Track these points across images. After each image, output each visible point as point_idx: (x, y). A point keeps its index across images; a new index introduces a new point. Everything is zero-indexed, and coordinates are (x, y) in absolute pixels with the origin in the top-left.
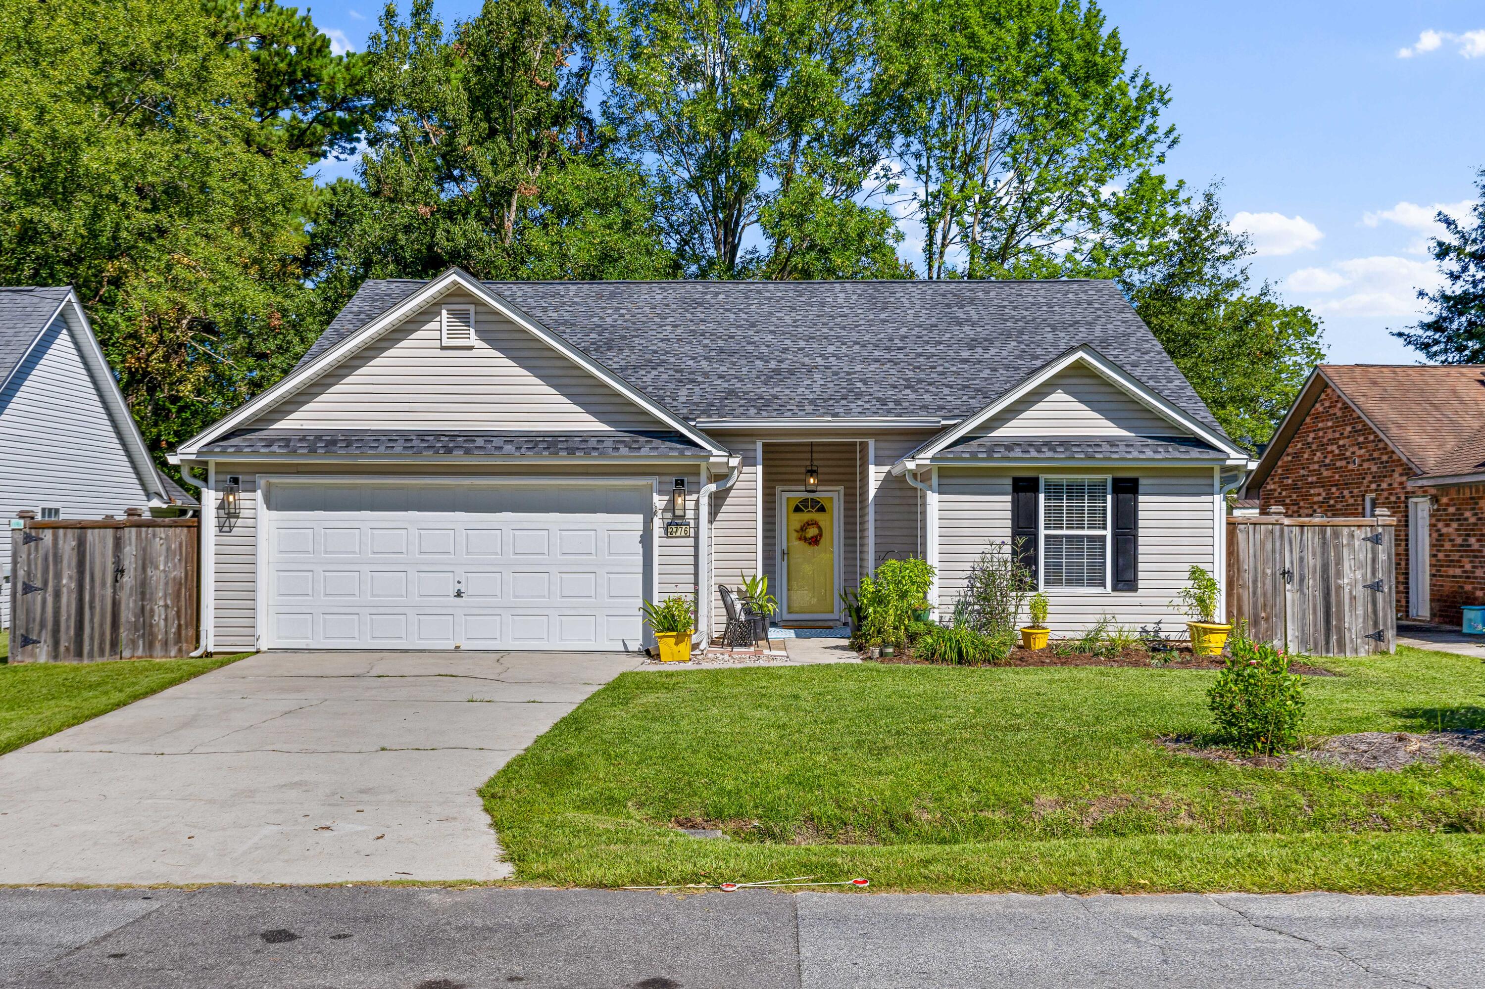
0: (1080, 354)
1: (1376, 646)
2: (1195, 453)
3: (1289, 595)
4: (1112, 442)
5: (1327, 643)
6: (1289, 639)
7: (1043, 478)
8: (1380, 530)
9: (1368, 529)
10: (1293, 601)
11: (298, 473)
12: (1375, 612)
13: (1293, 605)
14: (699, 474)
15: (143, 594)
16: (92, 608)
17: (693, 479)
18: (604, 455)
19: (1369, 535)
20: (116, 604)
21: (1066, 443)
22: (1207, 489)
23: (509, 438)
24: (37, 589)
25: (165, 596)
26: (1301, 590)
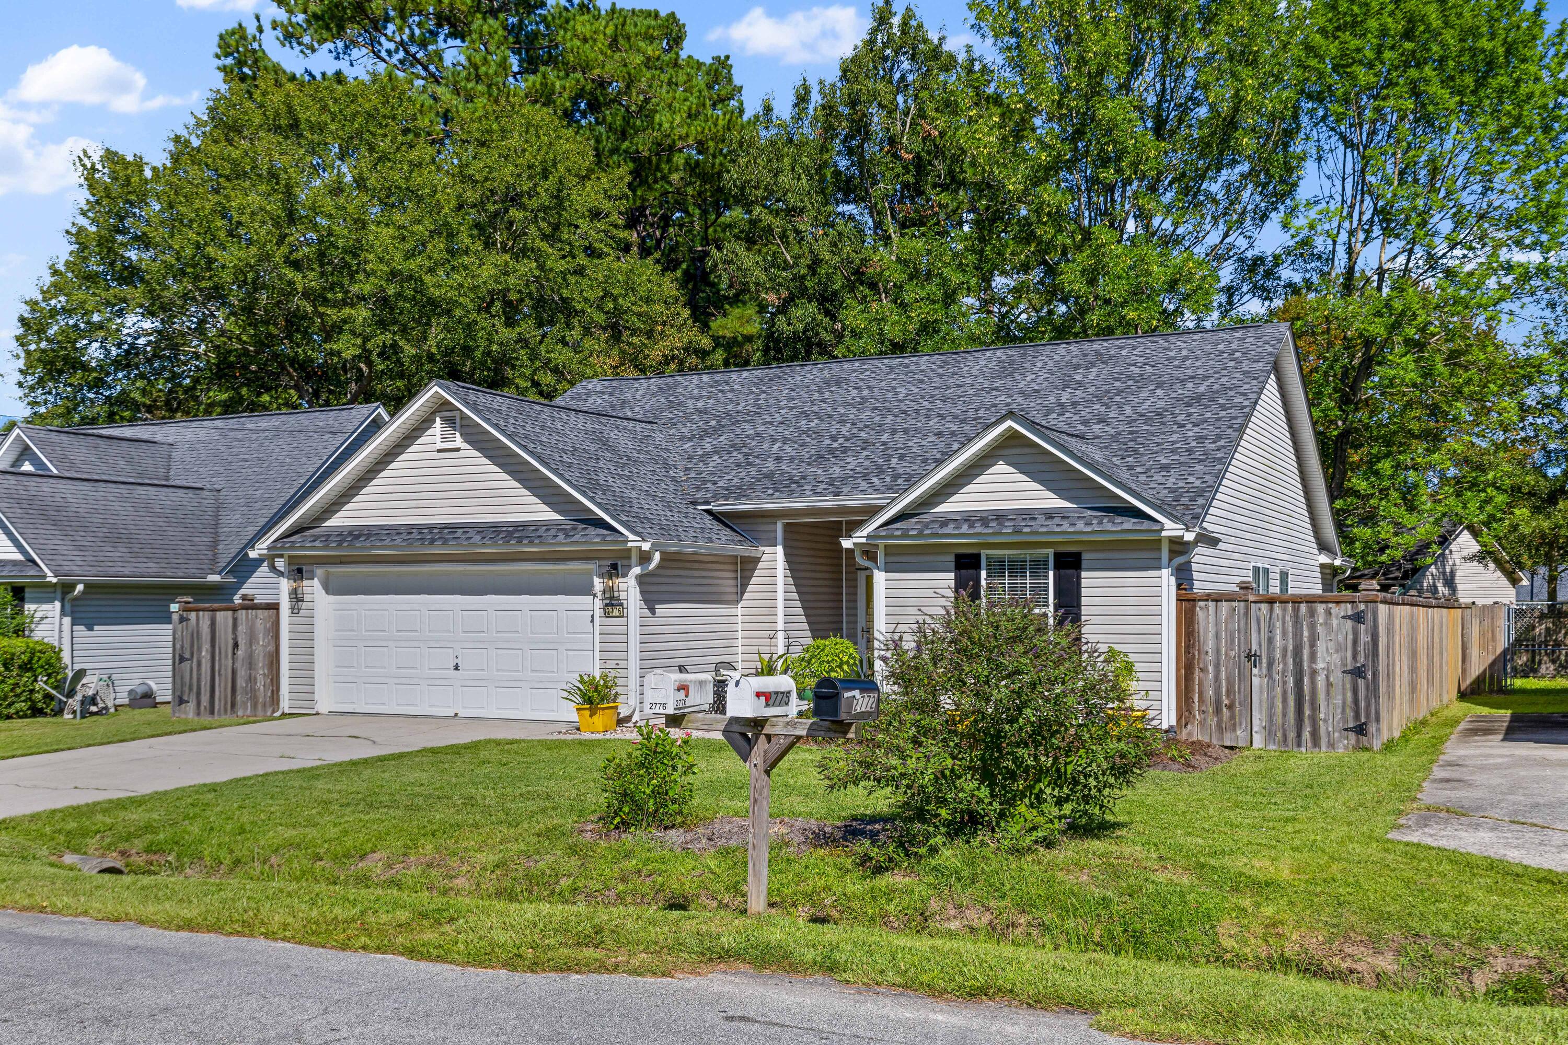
0: (1009, 423)
1: (1358, 741)
2: (1129, 524)
3: (1256, 681)
4: (1048, 514)
5: (1299, 735)
6: (1254, 729)
7: (984, 553)
8: (1362, 607)
9: (1349, 606)
10: (1261, 687)
11: (341, 563)
12: (1356, 701)
13: (1261, 692)
14: (630, 558)
15: (250, 663)
16: (220, 675)
17: (625, 562)
18: (544, 543)
19: (1350, 613)
20: (234, 672)
21: (1001, 517)
22: (1156, 563)
23: (480, 529)
24: (187, 660)
25: (263, 667)
26: (1269, 675)
